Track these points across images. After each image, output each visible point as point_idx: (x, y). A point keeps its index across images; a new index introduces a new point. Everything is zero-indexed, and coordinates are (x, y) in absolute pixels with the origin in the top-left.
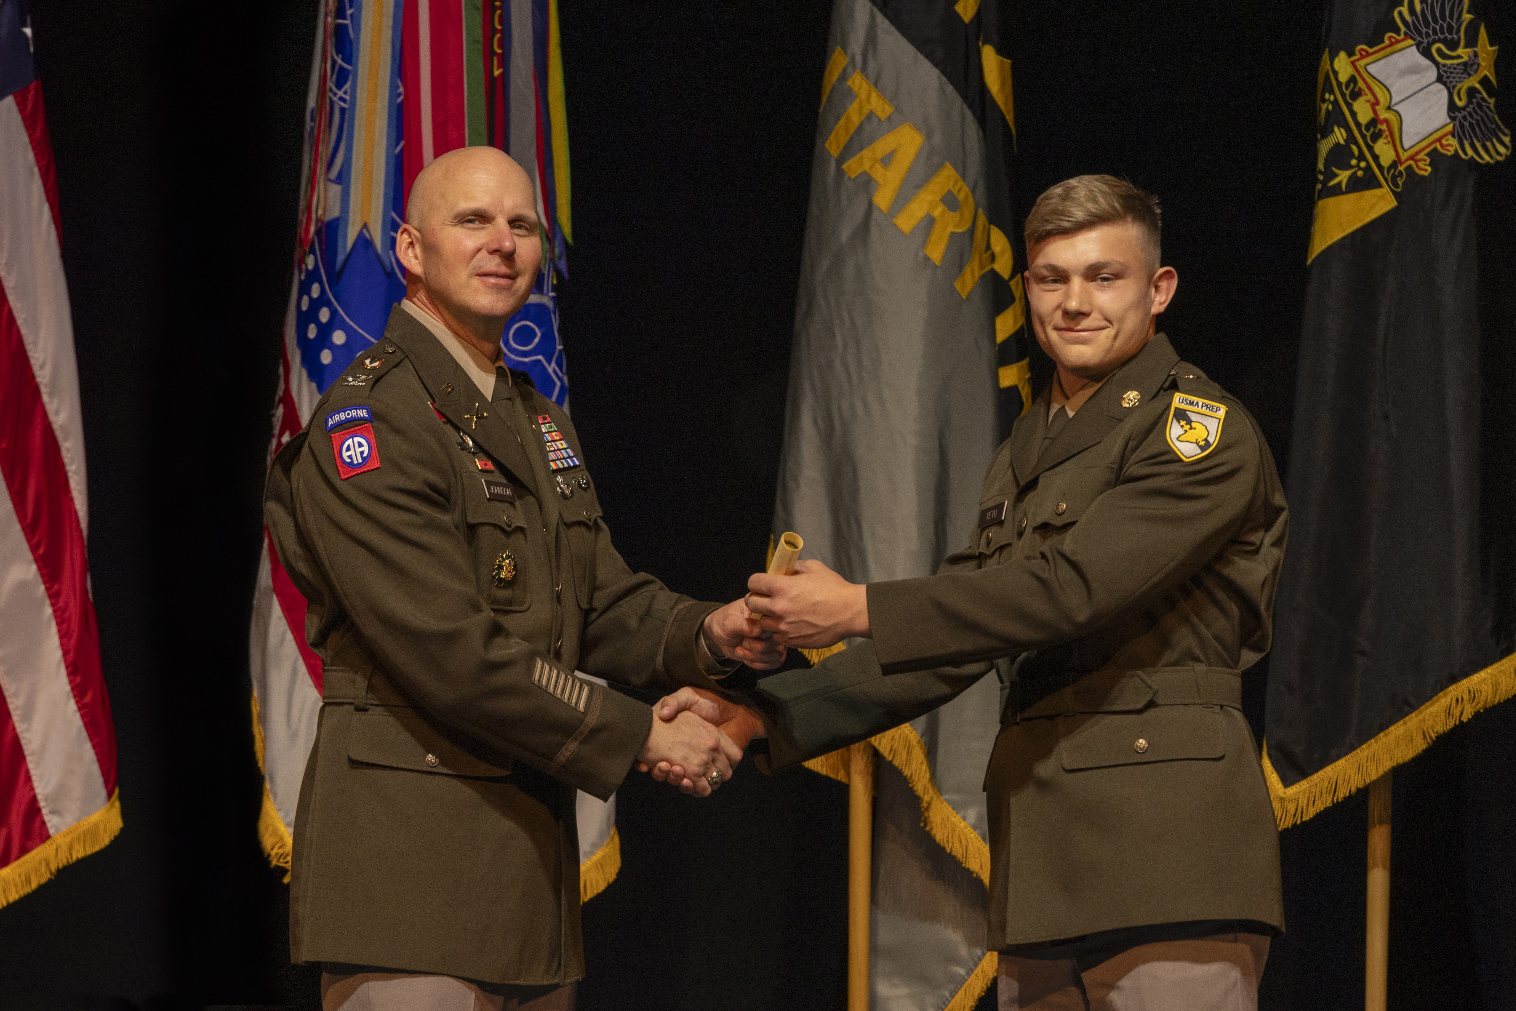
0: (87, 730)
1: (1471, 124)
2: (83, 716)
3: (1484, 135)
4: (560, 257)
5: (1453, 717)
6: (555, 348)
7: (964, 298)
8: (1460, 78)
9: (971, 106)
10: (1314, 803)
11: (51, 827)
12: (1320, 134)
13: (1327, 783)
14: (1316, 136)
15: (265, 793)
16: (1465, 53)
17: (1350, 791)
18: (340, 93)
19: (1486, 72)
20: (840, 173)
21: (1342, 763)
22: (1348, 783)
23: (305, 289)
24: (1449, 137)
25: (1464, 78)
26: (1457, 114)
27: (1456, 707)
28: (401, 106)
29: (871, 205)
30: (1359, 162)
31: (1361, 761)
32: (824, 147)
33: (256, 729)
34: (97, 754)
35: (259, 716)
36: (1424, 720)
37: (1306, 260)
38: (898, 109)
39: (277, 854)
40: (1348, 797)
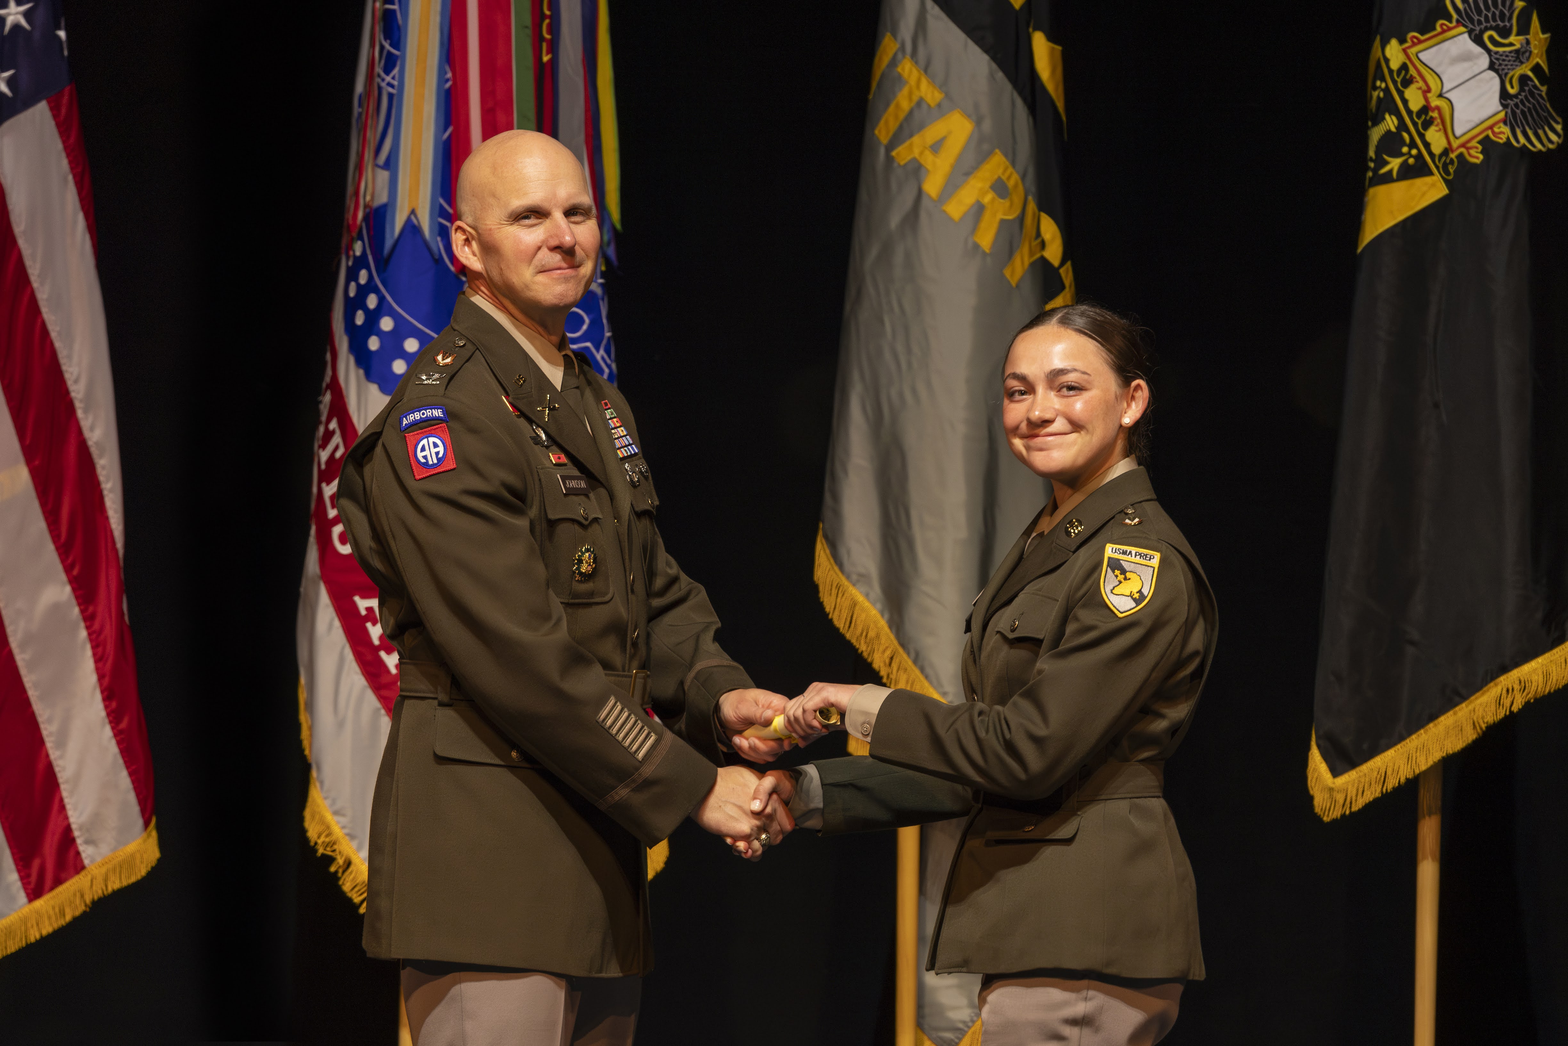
0: (123, 757)
1: (1523, 112)
2: (119, 743)
3: (1536, 124)
4: (609, 244)
5: (1503, 707)
6: (603, 335)
7: (1014, 284)
8: (1512, 65)
9: (1021, 93)
10: (1363, 793)
11: (86, 858)
12: (1371, 121)
13: (1376, 773)
14: (1367, 123)
15: (312, 781)
16: (1517, 40)
17: (1399, 781)
18: (388, 79)
19: (1538, 60)
20: (890, 159)
21: (1391, 754)
22: (1398, 773)
23: (352, 275)
24: (1502, 125)
25: (1517, 66)
26: (1509, 101)
27: (1507, 697)
28: (449, 92)
29: (920, 192)
30: (1410, 149)
31: (1411, 752)
32: (873, 134)
33: (303, 717)
34: (134, 782)
35: (306, 704)
36: (1474, 710)
37: (1356, 247)
38: (948, 96)
39: (323, 842)
40: (1397, 787)
